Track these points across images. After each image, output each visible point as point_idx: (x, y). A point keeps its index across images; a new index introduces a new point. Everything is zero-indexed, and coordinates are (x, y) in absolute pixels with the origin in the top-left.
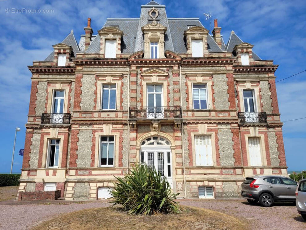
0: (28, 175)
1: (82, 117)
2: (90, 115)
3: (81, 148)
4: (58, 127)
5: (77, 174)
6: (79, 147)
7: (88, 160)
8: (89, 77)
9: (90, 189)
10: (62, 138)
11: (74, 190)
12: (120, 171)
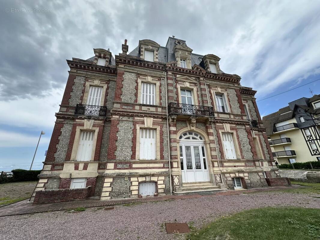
0: (52, 169)
1: (123, 109)
2: (131, 108)
3: (121, 139)
4: (93, 119)
5: (115, 168)
6: (118, 138)
7: (128, 152)
8: (130, 74)
9: (131, 185)
10: (97, 130)
11: (112, 186)
12: (162, 164)
